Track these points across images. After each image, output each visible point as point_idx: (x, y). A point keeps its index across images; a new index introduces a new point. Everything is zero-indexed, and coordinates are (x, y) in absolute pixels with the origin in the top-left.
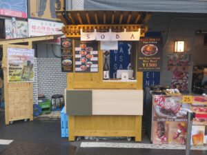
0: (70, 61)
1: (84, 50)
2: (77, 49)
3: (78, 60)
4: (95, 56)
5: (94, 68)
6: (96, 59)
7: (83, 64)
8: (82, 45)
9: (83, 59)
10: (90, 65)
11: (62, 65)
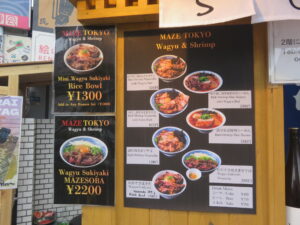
0: (99, 145)
1: (173, 85)
2: (137, 83)
3: (141, 137)
4: (235, 117)
5: (231, 187)
6: (241, 135)
7: (170, 162)
8: (164, 63)
9: (168, 136)
10: (207, 167)
11: (59, 163)
